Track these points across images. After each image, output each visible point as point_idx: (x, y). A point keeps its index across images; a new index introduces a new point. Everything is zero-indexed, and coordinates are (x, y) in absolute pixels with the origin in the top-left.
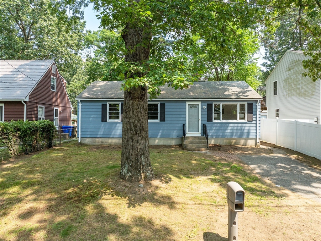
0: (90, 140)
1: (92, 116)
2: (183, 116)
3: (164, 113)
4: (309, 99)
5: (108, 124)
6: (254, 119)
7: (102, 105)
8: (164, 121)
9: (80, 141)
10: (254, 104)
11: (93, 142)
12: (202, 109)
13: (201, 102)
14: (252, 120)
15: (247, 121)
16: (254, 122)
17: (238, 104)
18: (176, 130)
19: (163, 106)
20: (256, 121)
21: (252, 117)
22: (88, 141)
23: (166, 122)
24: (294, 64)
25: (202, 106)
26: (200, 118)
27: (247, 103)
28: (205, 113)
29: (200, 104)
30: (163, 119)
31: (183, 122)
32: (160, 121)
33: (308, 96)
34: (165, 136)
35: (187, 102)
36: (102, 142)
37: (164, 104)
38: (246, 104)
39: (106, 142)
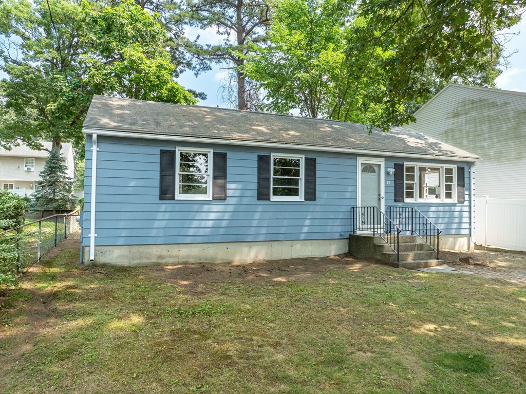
0: (124, 251)
1: (132, 183)
2: (350, 189)
3: (315, 180)
4: (511, 165)
5: (178, 208)
6: (467, 197)
7: (163, 153)
8: (315, 200)
9: (92, 258)
10: (466, 169)
11: (133, 259)
12: (387, 174)
13: (383, 160)
14: (464, 198)
15: (457, 202)
16: (466, 203)
17: (442, 167)
18: (339, 220)
19: (311, 164)
20: (470, 201)
21: (464, 193)
22: (119, 256)
23: (318, 202)
24: (468, 107)
25: (386, 168)
26: (383, 194)
27: (456, 166)
28: (391, 183)
29: (382, 162)
30: (311, 195)
31: (352, 203)
32: (306, 199)
33: (509, 161)
34: (315, 236)
35: (358, 158)
36: (161, 257)
37: (314, 160)
38: (454, 167)
39: (170, 257)
